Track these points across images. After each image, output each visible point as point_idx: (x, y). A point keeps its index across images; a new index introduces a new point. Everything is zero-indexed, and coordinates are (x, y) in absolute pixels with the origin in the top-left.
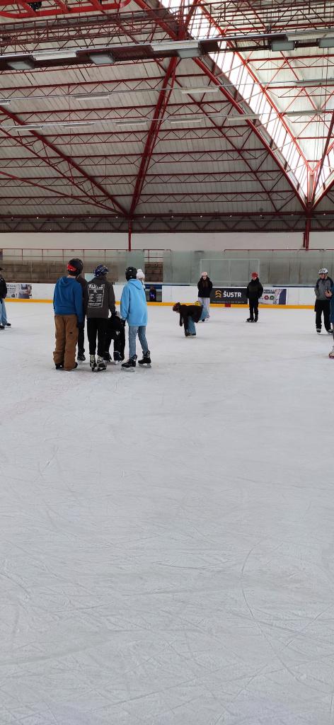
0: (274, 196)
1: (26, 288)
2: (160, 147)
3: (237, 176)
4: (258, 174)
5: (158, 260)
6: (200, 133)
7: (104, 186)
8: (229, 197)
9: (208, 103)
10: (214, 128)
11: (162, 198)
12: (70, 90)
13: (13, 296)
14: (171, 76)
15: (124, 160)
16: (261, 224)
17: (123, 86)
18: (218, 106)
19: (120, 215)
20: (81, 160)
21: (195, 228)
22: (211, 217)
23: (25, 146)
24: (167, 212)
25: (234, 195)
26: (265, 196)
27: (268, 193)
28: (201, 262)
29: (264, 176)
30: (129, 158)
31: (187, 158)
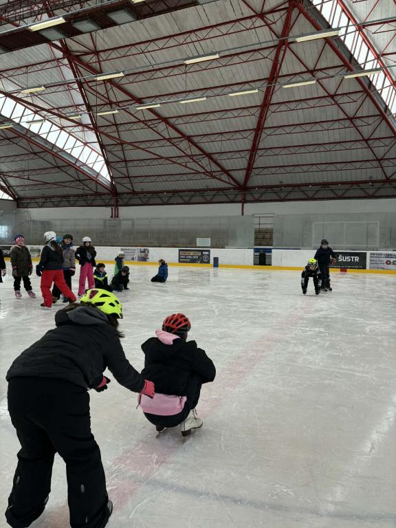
0: (385, 163)
1: (144, 252)
2: (272, 120)
3: (348, 145)
4: (370, 142)
5: (269, 226)
6: (311, 103)
7: (219, 161)
8: (339, 166)
9: (321, 70)
10: (327, 97)
11: (273, 170)
12: (187, 69)
13: (133, 259)
14: (284, 44)
15: (238, 136)
16: (371, 192)
17: (236, 59)
18: (331, 72)
19: (234, 189)
20: (199, 138)
21: (304, 197)
22: (320, 187)
23: (151, 128)
24: (277, 183)
25: (343, 165)
26: (376, 164)
27: (379, 160)
28: (313, 225)
29: (377, 143)
30: (243, 133)
31: (298, 129)
